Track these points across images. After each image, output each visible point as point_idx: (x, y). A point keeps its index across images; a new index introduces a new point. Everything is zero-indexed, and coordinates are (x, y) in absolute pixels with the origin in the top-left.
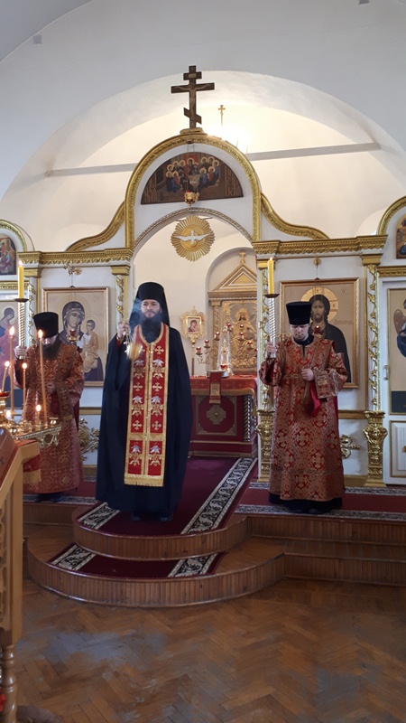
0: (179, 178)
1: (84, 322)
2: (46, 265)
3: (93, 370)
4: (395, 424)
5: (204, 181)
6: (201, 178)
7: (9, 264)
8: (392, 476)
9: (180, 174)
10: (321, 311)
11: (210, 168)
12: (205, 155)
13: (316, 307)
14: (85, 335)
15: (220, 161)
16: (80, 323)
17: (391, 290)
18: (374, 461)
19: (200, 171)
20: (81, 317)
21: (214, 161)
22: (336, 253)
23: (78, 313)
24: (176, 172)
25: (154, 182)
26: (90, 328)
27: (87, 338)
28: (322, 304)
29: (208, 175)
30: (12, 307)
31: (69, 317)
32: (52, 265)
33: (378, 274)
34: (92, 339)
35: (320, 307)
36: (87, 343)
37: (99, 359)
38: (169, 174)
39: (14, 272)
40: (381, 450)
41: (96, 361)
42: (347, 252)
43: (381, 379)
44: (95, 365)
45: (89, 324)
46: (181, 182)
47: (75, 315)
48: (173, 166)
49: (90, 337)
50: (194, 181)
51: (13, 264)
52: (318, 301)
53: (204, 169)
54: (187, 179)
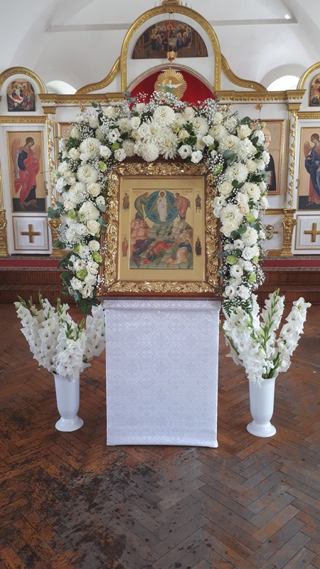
0: (161, 40)
2: (60, 104)
4: (300, 217)
5: (180, 44)
6: (178, 41)
7: (30, 103)
8: (295, 249)
9: (162, 37)
11: (184, 33)
12: (181, 23)
15: (192, 28)
17: (304, 128)
18: (287, 240)
19: (177, 35)
21: (188, 28)
22: (271, 101)
25: (142, 42)
29: (183, 39)
30: (33, 137)
32: (64, 104)
33: (297, 117)
38: (154, 36)
39: (33, 109)
40: (292, 233)
42: (278, 101)
43: (295, 188)
46: (163, 43)
48: (156, 30)
50: (172, 43)
51: (33, 103)
53: (180, 34)
54: (167, 41)
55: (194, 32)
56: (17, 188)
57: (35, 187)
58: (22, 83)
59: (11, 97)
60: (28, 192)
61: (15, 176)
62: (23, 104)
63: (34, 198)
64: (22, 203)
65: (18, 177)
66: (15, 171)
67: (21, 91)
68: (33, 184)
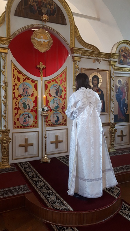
0: (36, 7)
5: (49, 12)
6: (47, 10)
9: (37, 5)
10: (96, 82)
11: (52, 6)
13: (94, 81)
15: (57, 5)
21: (54, 3)
24: (34, 3)
25: (22, 5)
28: (97, 80)
29: (51, 10)
35: (96, 81)
40: (115, 137)
46: (37, 9)
52: (95, 78)
53: (48, 6)
54: (40, 8)
55: (58, 7)
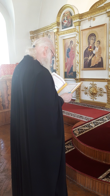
1: (96, 42)
3: (99, 63)
7: (70, 22)
14: (96, 48)
16: (94, 42)
20: (95, 40)
23: (94, 38)
26: (98, 44)
27: (97, 49)
30: (72, 40)
31: (90, 40)
32: (84, 19)
34: (99, 49)
36: (97, 51)
37: (102, 58)
39: (71, 26)
41: (100, 59)
44: (100, 61)
45: (98, 42)
47: (92, 39)
49: (98, 48)
51: (71, 22)
56: (66, 66)
57: (73, 66)
58: (67, 13)
59: (63, 21)
60: (70, 69)
61: (66, 61)
62: (68, 24)
63: (72, 71)
64: (68, 74)
65: (67, 61)
66: (65, 59)
67: (67, 17)
68: (72, 65)
